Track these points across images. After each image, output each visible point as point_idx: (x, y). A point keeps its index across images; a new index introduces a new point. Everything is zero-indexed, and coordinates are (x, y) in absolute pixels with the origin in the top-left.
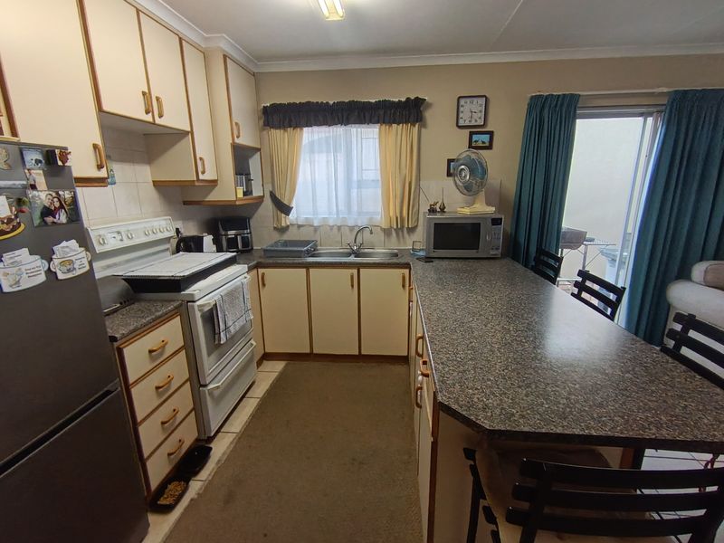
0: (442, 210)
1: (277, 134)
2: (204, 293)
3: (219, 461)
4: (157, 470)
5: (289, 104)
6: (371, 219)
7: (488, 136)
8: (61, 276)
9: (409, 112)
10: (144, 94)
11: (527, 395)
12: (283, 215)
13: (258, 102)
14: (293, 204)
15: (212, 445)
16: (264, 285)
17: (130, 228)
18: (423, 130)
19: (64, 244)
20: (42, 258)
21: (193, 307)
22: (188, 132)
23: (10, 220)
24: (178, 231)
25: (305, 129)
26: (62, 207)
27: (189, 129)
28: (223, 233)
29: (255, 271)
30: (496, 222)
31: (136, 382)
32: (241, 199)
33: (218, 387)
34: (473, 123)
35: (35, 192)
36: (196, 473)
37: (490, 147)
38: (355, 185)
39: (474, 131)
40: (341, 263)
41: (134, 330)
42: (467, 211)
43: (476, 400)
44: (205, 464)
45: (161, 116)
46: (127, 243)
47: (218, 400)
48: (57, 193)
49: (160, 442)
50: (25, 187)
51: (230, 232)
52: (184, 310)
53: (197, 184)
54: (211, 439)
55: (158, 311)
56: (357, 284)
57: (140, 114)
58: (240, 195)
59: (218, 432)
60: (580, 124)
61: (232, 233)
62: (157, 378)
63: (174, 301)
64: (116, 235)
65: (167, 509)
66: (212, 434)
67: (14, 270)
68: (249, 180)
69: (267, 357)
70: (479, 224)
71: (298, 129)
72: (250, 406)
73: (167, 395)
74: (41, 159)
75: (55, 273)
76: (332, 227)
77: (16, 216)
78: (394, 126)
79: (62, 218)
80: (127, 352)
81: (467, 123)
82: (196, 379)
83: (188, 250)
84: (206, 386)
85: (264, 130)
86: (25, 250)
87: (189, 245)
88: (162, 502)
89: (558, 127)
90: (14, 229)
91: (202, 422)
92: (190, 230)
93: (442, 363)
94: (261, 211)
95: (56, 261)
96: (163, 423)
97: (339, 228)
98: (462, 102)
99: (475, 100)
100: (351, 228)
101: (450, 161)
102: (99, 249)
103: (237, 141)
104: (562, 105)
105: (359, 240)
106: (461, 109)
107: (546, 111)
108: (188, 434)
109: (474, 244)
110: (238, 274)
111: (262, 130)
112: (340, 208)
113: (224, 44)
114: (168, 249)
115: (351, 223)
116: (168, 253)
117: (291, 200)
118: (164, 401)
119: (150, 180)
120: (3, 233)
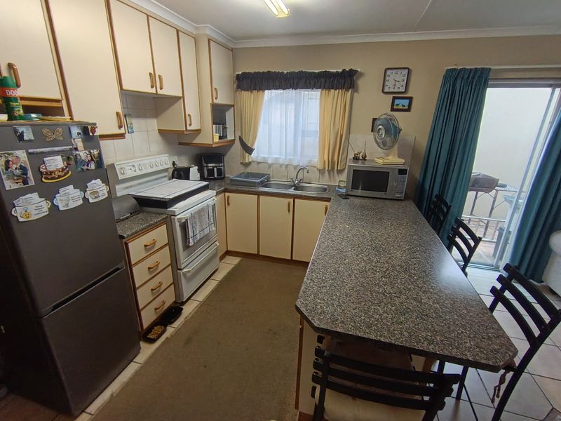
0: (364, 159)
1: (245, 95)
2: (182, 210)
3: (186, 317)
4: (148, 317)
5: (255, 73)
6: (310, 161)
7: (408, 100)
8: (91, 201)
9: (344, 81)
10: (150, 74)
11: (354, 309)
12: (247, 154)
13: (234, 70)
14: (255, 147)
15: (183, 307)
16: (229, 204)
17: (141, 163)
18: (355, 94)
19: (93, 182)
20: (81, 191)
21: (174, 219)
22: (181, 98)
23: (63, 169)
24: (174, 164)
25: (266, 91)
26: (92, 160)
27: (181, 95)
28: (205, 165)
29: (223, 194)
30: (402, 172)
31: (136, 264)
32: (217, 143)
33: (189, 271)
34: (396, 90)
35: (77, 152)
36: (172, 323)
37: (408, 110)
38: (300, 134)
39: (396, 96)
40: (282, 194)
41: (136, 233)
42: (381, 161)
43: (319, 307)
44: (178, 318)
45: (161, 88)
46: (138, 173)
47: (189, 279)
48: (90, 152)
49: (149, 301)
50: (71, 149)
51: (210, 165)
52: (168, 221)
53: (185, 133)
54: (183, 303)
55: (152, 220)
56: (292, 209)
57: (147, 88)
58: (216, 139)
59: (189, 299)
60: (490, 92)
61: (211, 165)
62: (150, 262)
63: (162, 214)
64: (131, 167)
65: (152, 341)
66: (184, 300)
67: (65, 198)
68: (225, 128)
69: (228, 253)
70: (388, 173)
71: (261, 92)
72: (211, 285)
73: (155, 273)
74: (80, 132)
75: (88, 199)
76: (281, 166)
77: (67, 167)
78: (332, 91)
79: (93, 166)
80: (130, 245)
81: (392, 90)
82: (175, 265)
83: (179, 177)
84: (181, 269)
85: (236, 91)
86: (71, 187)
87: (181, 174)
88: (150, 336)
89: (468, 96)
90: (65, 174)
91: (178, 292)
92: (183, 163)
93: (311, 280)
94: (233, 149)
95: (88, 192)
96: (152, 290)
97: (287, 166)
98: (389, 72)
99: (399, 71)
100: (295, 167)
101: (374, 120)
102: (121, 177)
103: (215, 101)
104: (473, 78)
105: (300, 176)
106: (387, 78)
107: (459, 81)
108: (168, 298)
109: (383, 188)
110: (209, 197)
111: (235, 92)
112: (288, 151)
113: (208, 31)
114: (166, 176)
115: (295, 163)
116: (166, 179)
117: (253, 144)
118: (153, 277)
119: (157, 129)
120: (60, 177)
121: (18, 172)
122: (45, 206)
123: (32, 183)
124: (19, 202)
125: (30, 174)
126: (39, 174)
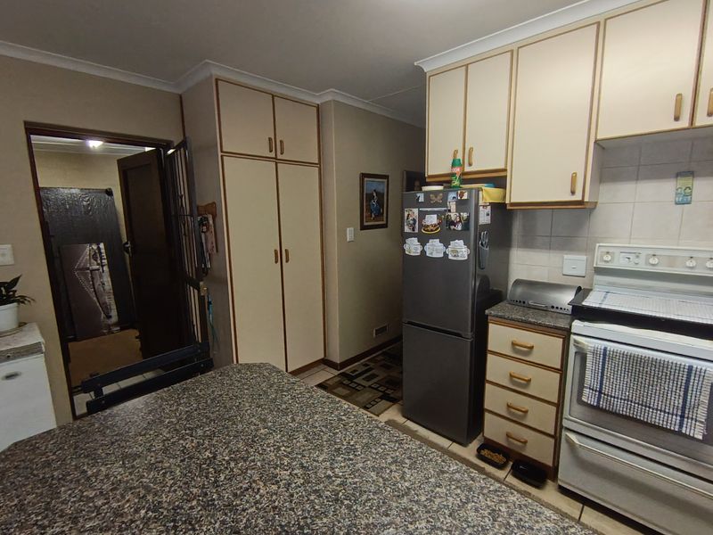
11: (213, 392)
19: (456, 241)
20: (444, 246)
23: (435, 225)
26: (460, 221)
48: (460, 214)
50: (445, 211)
52: (567, 337)
64: (631, 256)
67: (432, 247)
73: (520, 390)
74: (456, 196)
75: (448, 255)
77: (438, 224)
79: (459, 227)
86: (438, 240)
90: (436, 230)
95: (450, 249)
118: (516, 391)
120: (432, 231)
121: (411, 222)
122: (420, 248)
123: (416, 231)
124: (408, 241)
125: (417, 225)
126: (421, 226)
